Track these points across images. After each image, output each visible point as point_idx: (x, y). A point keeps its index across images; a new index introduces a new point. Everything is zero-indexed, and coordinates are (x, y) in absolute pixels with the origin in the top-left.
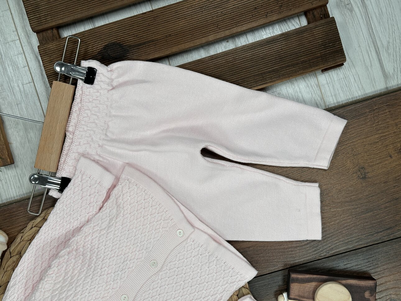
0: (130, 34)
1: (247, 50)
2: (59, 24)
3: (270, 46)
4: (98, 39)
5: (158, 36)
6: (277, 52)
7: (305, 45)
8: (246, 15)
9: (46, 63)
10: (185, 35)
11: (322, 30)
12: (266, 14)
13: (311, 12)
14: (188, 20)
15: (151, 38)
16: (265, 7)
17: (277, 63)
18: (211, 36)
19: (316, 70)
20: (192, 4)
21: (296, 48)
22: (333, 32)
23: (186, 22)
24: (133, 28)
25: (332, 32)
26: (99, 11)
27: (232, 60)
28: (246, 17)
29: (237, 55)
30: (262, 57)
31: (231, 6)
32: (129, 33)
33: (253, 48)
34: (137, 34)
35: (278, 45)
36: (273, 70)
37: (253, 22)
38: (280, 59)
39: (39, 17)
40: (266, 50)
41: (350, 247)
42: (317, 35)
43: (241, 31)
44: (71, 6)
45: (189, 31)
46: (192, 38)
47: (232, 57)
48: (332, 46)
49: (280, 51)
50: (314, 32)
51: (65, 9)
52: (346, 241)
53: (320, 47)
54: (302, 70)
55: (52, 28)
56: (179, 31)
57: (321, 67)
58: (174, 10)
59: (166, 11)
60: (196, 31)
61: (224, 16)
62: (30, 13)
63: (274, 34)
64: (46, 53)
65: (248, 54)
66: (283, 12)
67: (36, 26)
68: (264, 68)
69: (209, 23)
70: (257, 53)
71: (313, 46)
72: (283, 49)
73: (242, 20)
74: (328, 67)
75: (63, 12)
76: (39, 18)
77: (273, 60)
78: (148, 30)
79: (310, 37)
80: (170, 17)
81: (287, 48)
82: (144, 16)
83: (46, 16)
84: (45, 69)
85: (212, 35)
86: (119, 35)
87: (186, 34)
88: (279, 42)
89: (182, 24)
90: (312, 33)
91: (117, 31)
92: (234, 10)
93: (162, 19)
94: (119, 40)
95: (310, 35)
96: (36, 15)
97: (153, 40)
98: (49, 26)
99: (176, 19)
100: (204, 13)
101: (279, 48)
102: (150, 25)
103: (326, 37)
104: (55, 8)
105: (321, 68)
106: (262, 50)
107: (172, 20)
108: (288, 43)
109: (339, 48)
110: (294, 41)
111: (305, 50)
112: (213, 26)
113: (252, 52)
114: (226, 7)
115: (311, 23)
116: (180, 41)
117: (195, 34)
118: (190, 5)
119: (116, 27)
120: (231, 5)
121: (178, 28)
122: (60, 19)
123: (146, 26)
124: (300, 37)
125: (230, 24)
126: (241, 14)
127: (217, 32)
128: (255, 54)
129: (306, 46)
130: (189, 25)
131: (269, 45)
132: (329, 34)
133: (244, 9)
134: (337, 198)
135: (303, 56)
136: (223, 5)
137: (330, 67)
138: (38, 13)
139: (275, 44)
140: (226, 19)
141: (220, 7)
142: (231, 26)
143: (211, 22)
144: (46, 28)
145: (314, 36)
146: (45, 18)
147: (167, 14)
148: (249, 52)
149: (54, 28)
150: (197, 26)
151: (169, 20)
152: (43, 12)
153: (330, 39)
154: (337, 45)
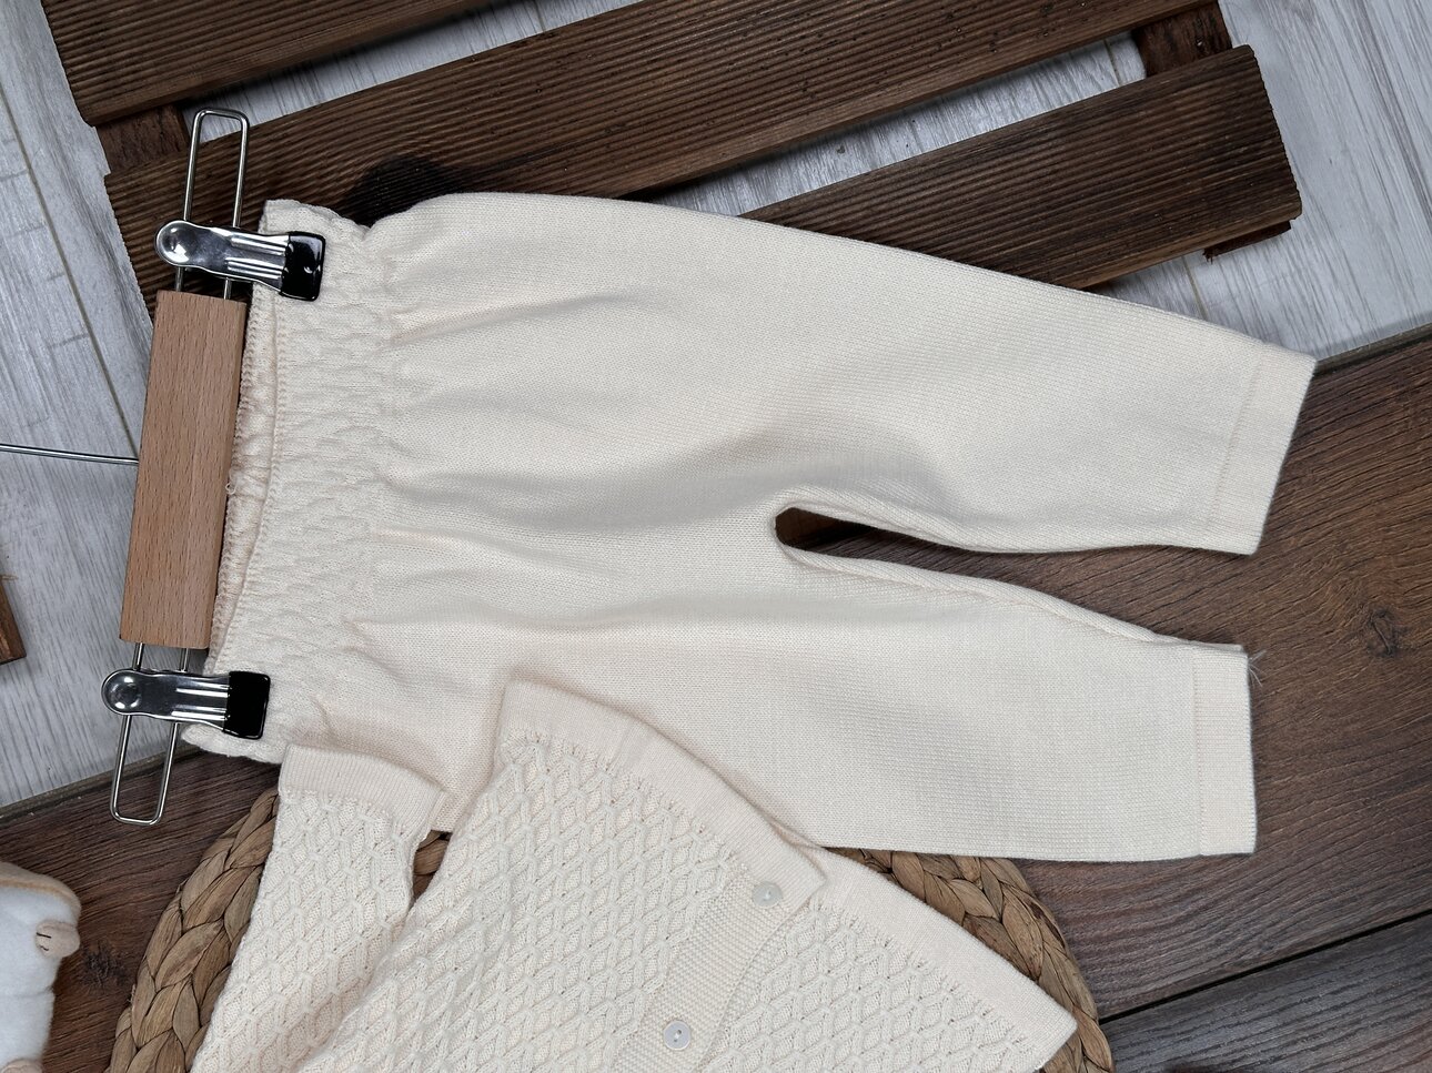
0: (469, 124)
1: (922, 177)
3: (1007, 162)
4: (344, 144)
5: (575, 129)
6: (1036, 182)
7: (1145, 155)
8: (917, 45)
9: (140, 241)
10: (682, 124)
11: (1207, 97)
12: (991, 37)
13: (1161, 30)
14: (688, 67)
15: (548, 138)
16: (987, 14)
17: (1039, 223)
18: (781, 126)
19: (1186, 248)
20: (704, 6)
22: (1250, 101)
23: (685, 73)
24: (480, 99)
25: (1245, 103)
26: (342, 37)
27: (865, 217)
28: (915, 51)
29: (884, 198)
30: (979, 205)
32: (465, 121)
33: (944, 170)
34: (494, 124)
35: (1041, 156)
36: (1023, 251)
37: (942, 71)
38: (1049, 208)
39: (110, 62)
40: (997, 178)
41: (1352, 920)
42: (1188, 116)
43: (896, 107)
44: (235, 19)
45: (697, 107)
46: (706, 134)
47: (866, 204)
48: (1247, 157)
49: (1049, 177)
50: (1178, 102)
51: (211, 31)
52: (1335, 900)
53: (1201, 159)
54: (1133, 252)
55: (156, 107)
56: (656, 107)
57: (1208, 236)
58: (636, 30)
59: (607, 35)
60: (723, 107)
61: (831, 50)
62: (73, 48)
63: (1018, 115)
64: (138, 202)
65: (926, 193)
66: (1058, 31)
67: (98, 102)
68: (988, 244)
69: (774, 77)
71: (1173, 159)
72: (1062, 169)
73: (902, 64)
75: (202, 42)
76: (111, 66)
77: (1022, 212)
78: (538, 106)
79: (1161, 124)
80: (622, 56)
81: (1077, 165)
82: (522, 52)
83: (135, 58)
84: (137, 266)
85: (786, 124)
86: (425, 129)
87: (683, 120)
88: (1044, 146)
89: (666, 84)
90: (1168, 110)
91: (412, 113)
92: (868, 24)
93: (589, 65)
94: (423, 150)
95: (1162, 116)
96: (99, 57)
97: (556, 144)
98: (146, 98)
99: (643, 65)
100: (751, 38)
101: (1044, 167)
102: (544, 88)
103: (1220, 123)
104: (168, 27)
105: (1208, 240)
106: (979, 175)
107: (630, 70)
108: (1078, 147)
109: (1272, 162)
110: (1101, 141)
111: (1144, 172)
112: (788, 89)
113: (939, 184)
114: (838, 12)
115: (1161, 72)
116: (663, 147)
117: (718, 121)
119: (411, 100)
120: (858, 6)
121: (655, 99)
122: (189, 73)
123: (529, 93)
124: (1124, 124)
125: (854, 80)
126: (896, 40)
127: (804, 109)
128: (955, 192)
129: (1147, 159)
130: (695, 87)
131: (1006, 158)
132: (1235, 110)
133: (905, 21)
134: (1294, 732)
135: (1137, 195)
136: (823, 5)
137: (1240, 238)
138: (104, 47)
139: (1030, 154)
140: (838, 60)
141: (814, 16)
142: (859, 87)
143: (781, 70)
144: (135, 106)
145: (1177, 120)
146: (133, 67)
147: (608, 43)
148: (928, 184)
149: (166, 105)
150: (725, 89)
151: (617, 69)
152: (124, 44)
153: (1238, 130)
154: (1269, 150)
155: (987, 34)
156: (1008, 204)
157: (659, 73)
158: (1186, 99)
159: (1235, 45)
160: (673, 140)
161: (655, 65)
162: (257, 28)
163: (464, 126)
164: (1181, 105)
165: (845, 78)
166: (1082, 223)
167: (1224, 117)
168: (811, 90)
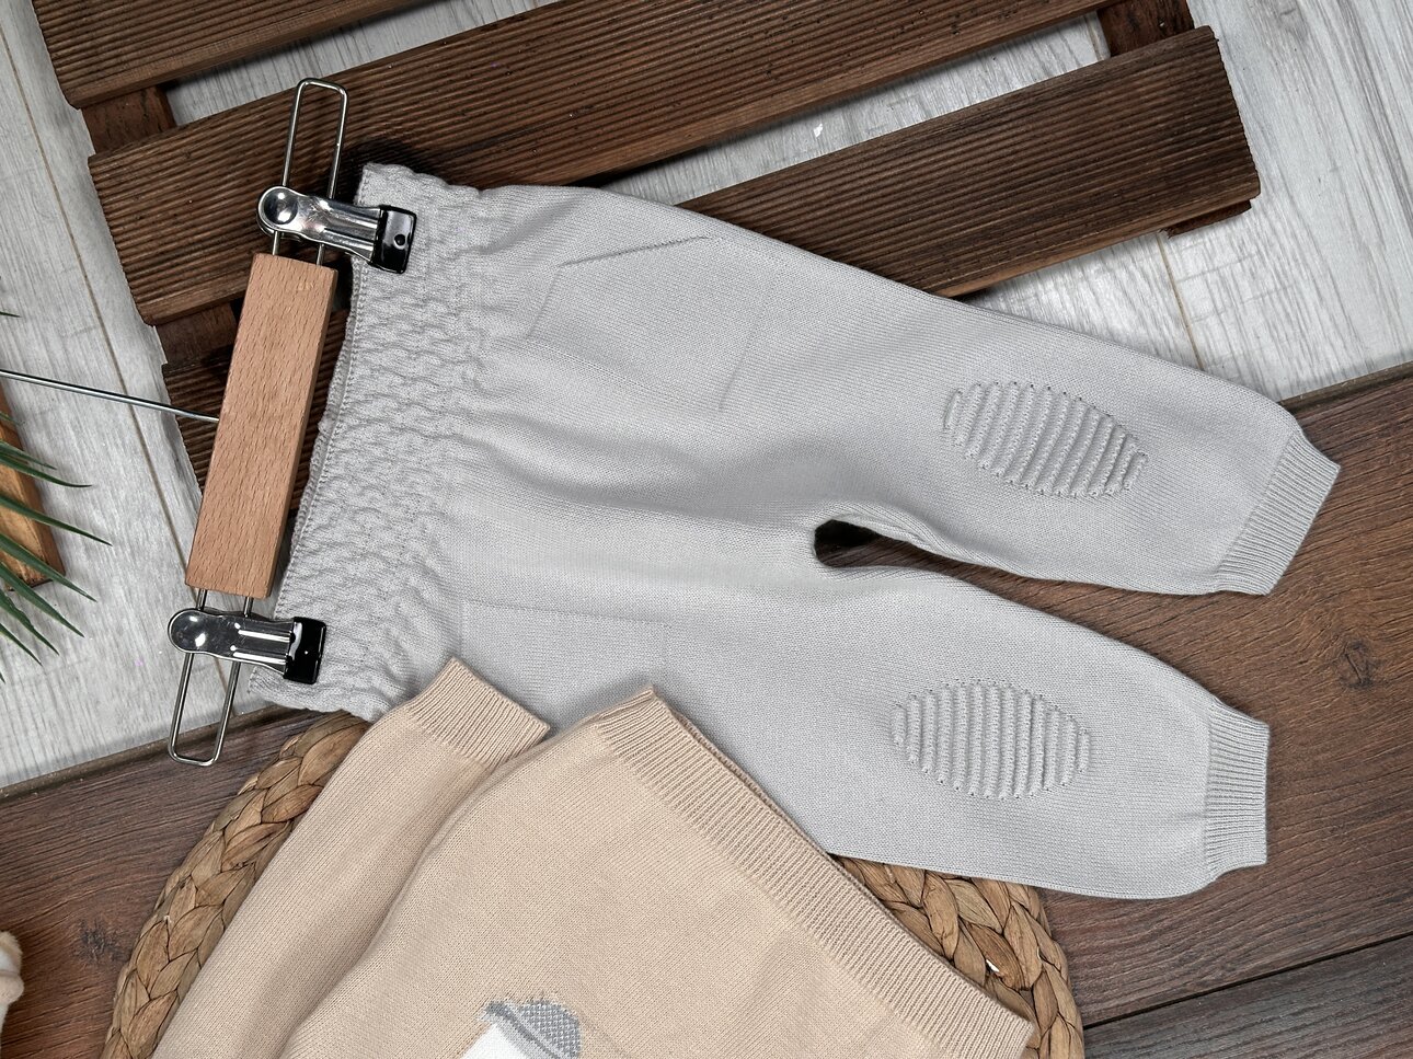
0: (440, 106)
1: (883, 158)
2: (171, 73)
3: (970, 142)
5: (544, 112)
6: (996, 162)
8: (879, 28)
9: (122, 221)
10: (647, 107)
11: (1167, 77)
12: (953, 19)
13: (1123, 11)
14: (655, 50)
15: (518, 120)
17: (1000, 203)
18: (745, 108)
19: (1146, 226)
21: (1068, 148)
22: (1209, 82)
23: (651, 56)
24: (451, 82)
25: (1205, 83)
27: (828, 198)
28: (880, 33)
29: (847, 179)
30: (940, 185)
32: (436, 104)
33: (905, 150)
34: (465, 107)
35: (1001, 136)
36: (982, 231)
37: (903, 53)
38: (1011, 188)
39: (91, 48)
40: (958, 158)
42: (1147, 97)
43: (859, 88)
45: (664, 89)
46: (672, 116)
47: (829, 185)
48: (1205, 137)
49: (1009, 158)
50: (1138, 83)
51: (190, 16)
53: (1159, 140)
54: (1092, 231)
55: (140, 89)
56: (624, 90)
57: (1169, 215)
58: (603, 13)
59: (575, 18)
60: (689, 89)
61: (793, 33)
62: (58, 33)
64: (121, 184)
65: (889, 173)
66: (1020, 12)
67: (80, 85)
68: (951, 224)
69: (739, 60)
70: (924, 170)
71: (1133, 139)
72: (1022, 150)
73: (864, 46)
74: (1193, 216)
75: (183, 27)
76: (93, 51)
77: (983, 192)
78: (508, 89)
79: (1122, 105)
80: (589, 39)
81: (1036, 146)
82: (491, 36)
84: (119, 246)
85: (750, 106)
86: (399, 111)
87: (650, 102)
88: (1005, 127)
89: (632, 66)
90: (1127, 91)
91: (387, 95)
92: (832, 7)
93: (557, 49)
94: (397, 131)
95: (1122, 96)
96: (81, 43)
97: (526, 126)
98: (129, 80)
99: (611, 48)
100: (717, 21)
101: (1006, 147)
102: (514, 71)
103: (1182, 102)
105: (1166, 219)
106: (941, 156)
107: (596, 52)
108: (1037, 128)
109: (1230, 142)
110: (1060, 121)
111: (1103, 153)
112: (753, 72)
113: (901, 165)
115: (1121, 52)
116: (630, 129)
117: (684, 103)
119: (384, 83)
121: (622, 82)
122: (169, 57)
123: (501, 75)
124: (1085, 104)
126: (860, 22)
127: (768, 91)
128: (916, 172)
130: (662, 70)
131: (967, 139)
132: (1195, 90)
133: (868, 4)
135: (1096, 175)
137: (1200, 217)
138: (87, 32)
139: (991, 135)
140: (801, 43)
142: (823, 69)
143: (746, 53)
144: (118, 89)
145: (1136, 100)
146: (114, 52)
147: (577, 26)
148: (890, 164)
149: (149, 87)
150: (691, 72)
151: (585, 52)
152: (107, 29)
153: (1198, 110)
154: (1228, 130)
155: (950, 16)
156: (969, 185)
157: (626, 55)
159: (1196, 26)
160: (640, 122)
161: (622, 48)
163: (434, 108)
164: (1140, 86)
165: (808, 61)
166: (1041, 203)
167: (1184, 98)
168: (776, 72)
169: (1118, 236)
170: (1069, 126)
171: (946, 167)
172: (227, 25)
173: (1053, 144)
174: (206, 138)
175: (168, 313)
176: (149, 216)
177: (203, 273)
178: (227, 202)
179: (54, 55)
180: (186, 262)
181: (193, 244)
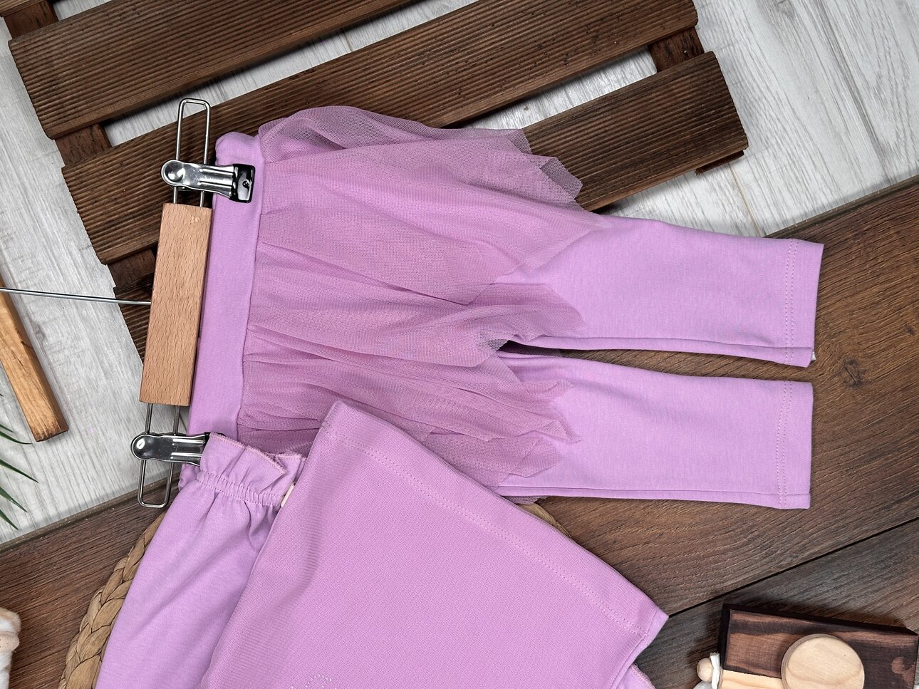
2: (107, 115)
3: (579, 127)
6: (595, 138)
7: (656, 119)
8: (522, 64)
9: (84, 204)
11: (690, 83)
12: (565, 56)
13: (662, 45)
14: (392, 85)
16: (561, 43)
17: (599, 161)
18: (447, 115)
19: (684, 170)
20: (400, 49)
21: (636, 127)
22: (714, 84)
23: (390, 88)
24: (273, 110)
25: (712, 84)
28: (521, 68)
30: (563, 153)
31: (487, 46)
35: (597, 122)
36: (590, 178)
37: (538, 78)
38: (604, 152)
39: (60, 103)
40: (573, 137)
42: (680, 95)
44: (131, 73)
48: (714, 116)
49: (602, 135)
50: (674, 87)
51: (117, 81)
53: (688, 120)
54: (654, 174)
55: (89, 126)
57: (696, 163)
58: (360, 65)
59: (344, 69)
60: (414, 106)
61: (473, 69)
62: (39, 96)
64: (82, 182)
66: (603, 50)
67: (55, 126)
69: (442, 87)
70: (554, 145)
71: (673, 120)
72: (609, 130)
73: (514, 75)
74: (711, 162)
75: (113, 88)
76: (61, 105)
77: (588, 155)
79: (666, 100)
80: (353, 81)
81: (618, 127)
82: (295, 82)
84: (84, 219)
85: (450, 114)
88: (599, 117)
89: (379, 95)
90: (668, 92)
92: (494, 53)
93: (335, 87)
95: (666, 95)
96: (53, 101)
98: (83, 122)
99: (366, 85)
100: (427, 65)
101: (600, 129)
102: (310, 102)
103: (699, 97)
104: (93, 80)
105: (693, 166)
106: (563, 136)
107: (358, 88)
108: (618, 117)
109: (729, 118)
110: (631, 112)
111: (656, 129)
112: (450, 94)
113: (540, 143)
114: (476, 48)
115: (664, 69)
118: (394, 51)
120: (487, 44)
122: (106, 106)
123: (301, 105)
124: (644, 101)
125: (487, 86)
126: (510, 62)
128: (549, 146)
129: (657, 121)
130: (397, 95)
131: (577, 125)
132: (707, 89)
133: (514, 50)
135: (654, 142)
136: (467, 44)
137: (715, 163)
138: (56, 94)
139: (591, 122)
140: (478, 75)
141: (462, 51)
142: (491, 90)
143: (446, 83)
144: (77, 127)
145: (673, 97)
146: (74, 105)
147: (345, 73)
149: (94, 125)
150: (415, 96)
151: (351, 88)
152: (68, 92)
153: (710, 100)
154: (726, 112)
155: (562, 55)
157: (375, 89)
158: (678, 85)
159: (706, 50)
161: (373, 85)
162: (143, 78)
164: (676, 89)
165: (482, 86)
166: (623, 160)
167: (701, 94)
168: (463, 93)
169: (669, 176)
170: (636, 115)
171: (568, 142)
172: (139, 85)
173: (627, 125)
174: (131, 153)
175: (115, 257)
176: (100, 200)
177: (134, 232)
178: (146, 189)
179: (37, 109)
180: (124, 226)
181: (127, 215)
